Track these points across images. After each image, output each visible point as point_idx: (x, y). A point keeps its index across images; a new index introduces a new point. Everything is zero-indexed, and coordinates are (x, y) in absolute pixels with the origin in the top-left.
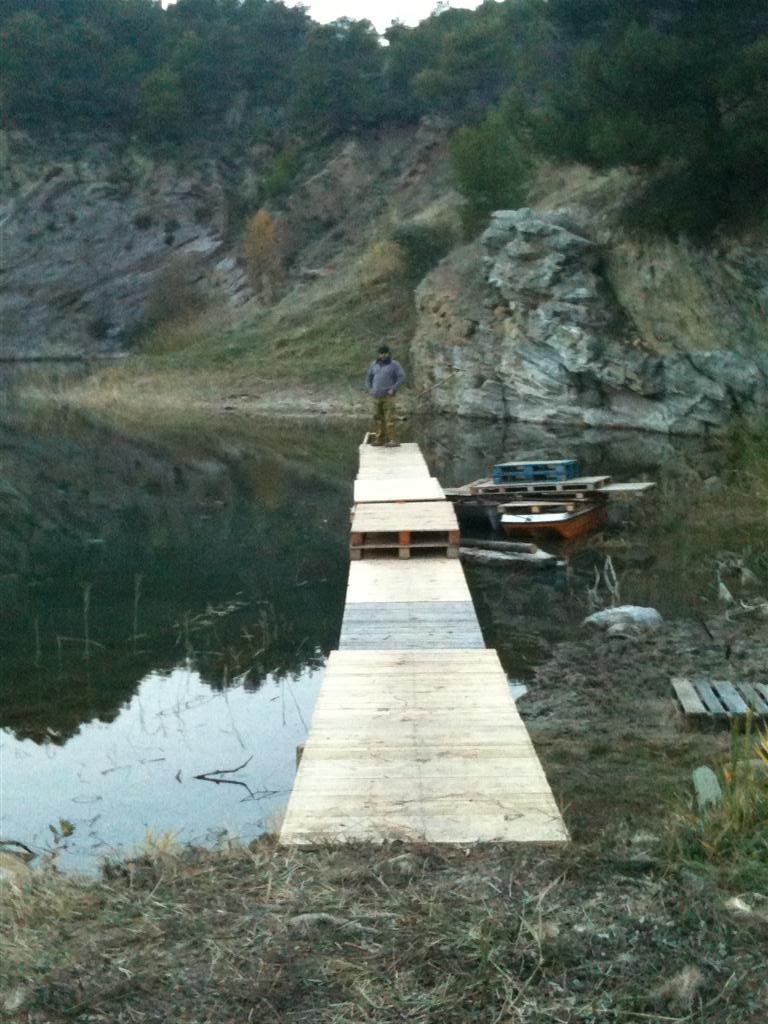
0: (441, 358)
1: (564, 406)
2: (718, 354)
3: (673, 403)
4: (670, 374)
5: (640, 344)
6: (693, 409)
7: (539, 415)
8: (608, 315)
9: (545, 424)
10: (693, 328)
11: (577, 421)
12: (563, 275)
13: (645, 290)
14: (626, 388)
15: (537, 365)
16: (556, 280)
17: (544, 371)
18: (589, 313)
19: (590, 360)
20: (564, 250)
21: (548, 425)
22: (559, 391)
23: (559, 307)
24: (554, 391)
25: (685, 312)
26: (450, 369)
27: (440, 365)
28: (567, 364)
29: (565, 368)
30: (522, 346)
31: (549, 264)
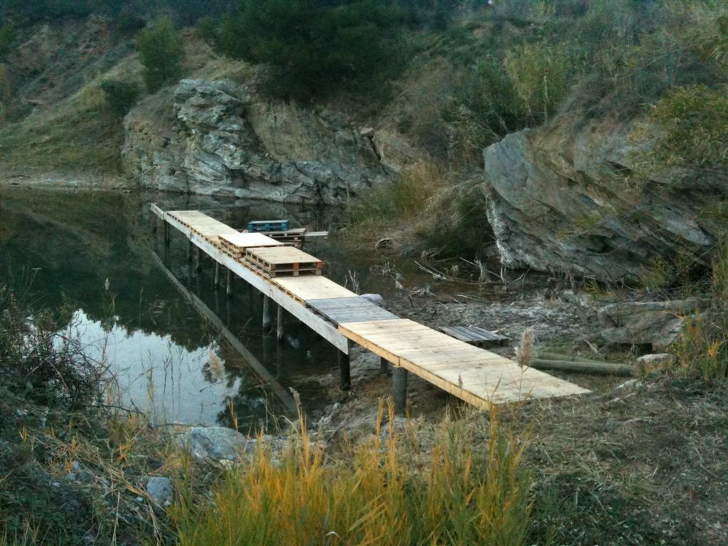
0: (145, 158)
1: (224, 187)
2: (311, 163)
3: (286, 187)
4: (285, 172)
5: (269, 156)
6: (297, 190)
7: (209, 191)
8: (250, 140)
9: (212, 196)
10: (297, 150)
11: (231, 195)
12: (224, 117)
13: (271, 128)
14: (261, 179)
15: (208, 165)
16: (220, 119)
17: (212, 168)
18: (240, 138)
19: (241, 164)
20: (225, 104)
21: (214, 196)
22: (221, 179)
23: (222, 134)
24: (217, 178)
25: (293, 140)
26: (152, 164)
27: (145, 161)
28: (227, 165)
29: (226, 167)
30: (199, 154)
31: (216, 111)
